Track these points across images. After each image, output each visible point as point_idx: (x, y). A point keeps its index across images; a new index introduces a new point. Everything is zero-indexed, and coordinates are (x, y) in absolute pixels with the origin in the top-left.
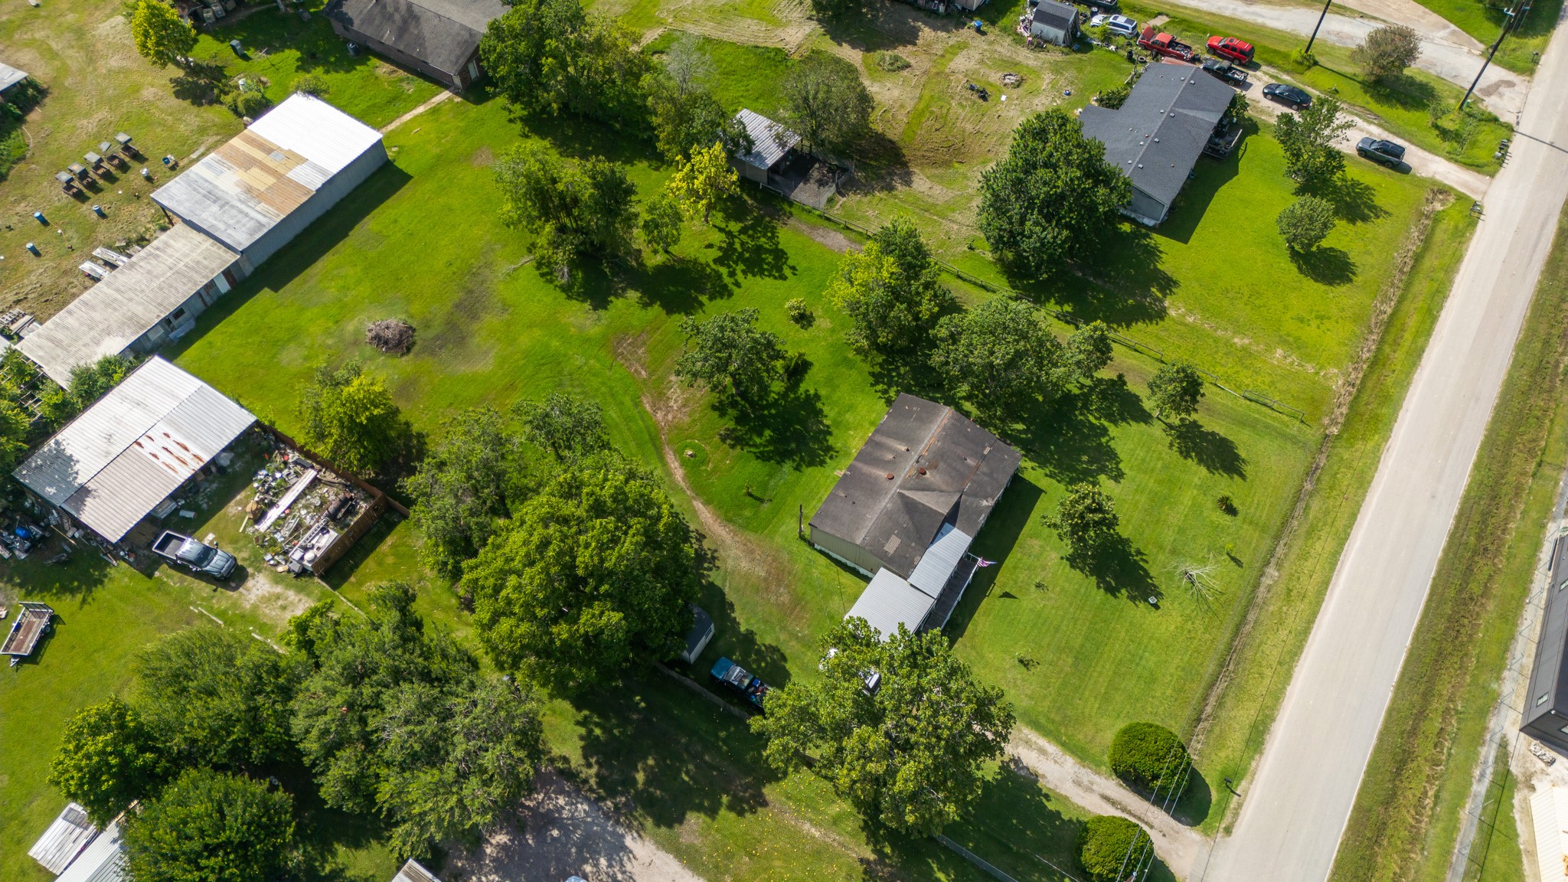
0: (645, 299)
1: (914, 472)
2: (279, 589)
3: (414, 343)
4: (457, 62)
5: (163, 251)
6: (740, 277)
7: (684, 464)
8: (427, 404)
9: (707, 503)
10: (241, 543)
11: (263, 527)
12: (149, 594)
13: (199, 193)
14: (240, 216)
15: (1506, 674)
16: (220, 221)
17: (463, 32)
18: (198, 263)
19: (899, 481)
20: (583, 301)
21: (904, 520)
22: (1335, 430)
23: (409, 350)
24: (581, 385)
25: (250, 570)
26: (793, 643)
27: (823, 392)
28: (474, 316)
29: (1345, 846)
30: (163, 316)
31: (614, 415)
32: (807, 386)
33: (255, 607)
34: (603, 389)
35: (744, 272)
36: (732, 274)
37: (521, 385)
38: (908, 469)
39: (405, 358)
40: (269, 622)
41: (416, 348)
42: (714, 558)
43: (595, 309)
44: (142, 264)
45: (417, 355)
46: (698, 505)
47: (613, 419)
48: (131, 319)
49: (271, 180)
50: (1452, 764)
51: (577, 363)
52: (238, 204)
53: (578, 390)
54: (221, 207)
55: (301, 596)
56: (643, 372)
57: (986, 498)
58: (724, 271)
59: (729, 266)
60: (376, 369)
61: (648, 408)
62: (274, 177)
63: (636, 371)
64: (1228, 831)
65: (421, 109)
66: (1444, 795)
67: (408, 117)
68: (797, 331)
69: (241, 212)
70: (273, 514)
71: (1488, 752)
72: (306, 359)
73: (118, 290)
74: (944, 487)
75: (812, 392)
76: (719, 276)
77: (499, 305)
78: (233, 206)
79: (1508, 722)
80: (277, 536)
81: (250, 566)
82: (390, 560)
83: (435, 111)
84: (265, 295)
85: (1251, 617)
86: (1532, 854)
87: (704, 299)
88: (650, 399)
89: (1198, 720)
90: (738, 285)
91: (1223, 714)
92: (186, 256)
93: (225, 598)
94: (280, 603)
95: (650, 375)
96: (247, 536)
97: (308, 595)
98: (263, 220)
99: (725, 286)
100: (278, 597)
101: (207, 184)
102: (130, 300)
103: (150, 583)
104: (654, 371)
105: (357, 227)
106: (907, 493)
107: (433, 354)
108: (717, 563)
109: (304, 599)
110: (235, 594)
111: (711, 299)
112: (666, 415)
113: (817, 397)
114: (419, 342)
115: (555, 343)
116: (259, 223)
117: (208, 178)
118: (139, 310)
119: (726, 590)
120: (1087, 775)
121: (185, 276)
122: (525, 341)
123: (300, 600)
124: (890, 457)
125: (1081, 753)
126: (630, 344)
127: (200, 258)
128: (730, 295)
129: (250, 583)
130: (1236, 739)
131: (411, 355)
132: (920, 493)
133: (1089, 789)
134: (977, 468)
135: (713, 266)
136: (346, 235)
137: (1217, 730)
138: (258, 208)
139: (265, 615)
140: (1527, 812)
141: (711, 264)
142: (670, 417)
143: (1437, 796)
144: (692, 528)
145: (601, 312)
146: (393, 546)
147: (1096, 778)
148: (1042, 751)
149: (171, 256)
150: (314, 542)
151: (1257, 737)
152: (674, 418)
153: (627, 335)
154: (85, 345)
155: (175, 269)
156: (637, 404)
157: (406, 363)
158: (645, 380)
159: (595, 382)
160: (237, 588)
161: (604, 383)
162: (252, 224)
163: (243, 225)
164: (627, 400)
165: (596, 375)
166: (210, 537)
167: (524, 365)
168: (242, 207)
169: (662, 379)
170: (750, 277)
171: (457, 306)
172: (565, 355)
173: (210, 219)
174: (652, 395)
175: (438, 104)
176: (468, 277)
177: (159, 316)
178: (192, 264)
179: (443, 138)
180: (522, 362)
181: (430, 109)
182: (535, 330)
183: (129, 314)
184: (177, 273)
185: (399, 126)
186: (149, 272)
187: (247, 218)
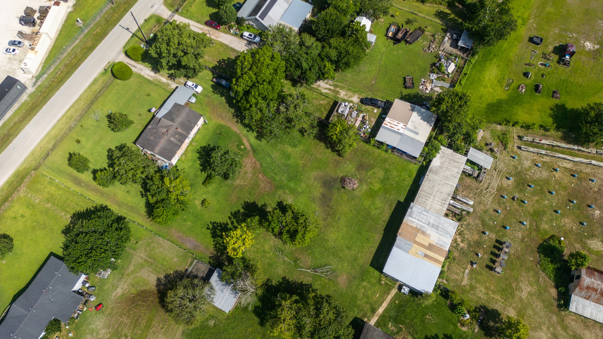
0: (264, 208)
1: (169, 131)
2: (350, 99)
5: (442, 203)
6: (229, 222)
7: (244, 145)
8: (329, 159)
9: (236, 132)
10: (366, 110)
11: (361, 115)
13: (442, 228)
14: (420, 219)
15: (23, 102)
16: (426, 215)
18: (427, 200)
19: (175, 127)
21: (174, 116)
22: (33, 172)
23: (341, 178)
25: (360, 103)
26: (210, 95)
27: (199, 172)
28: (323, 195)
29: (83, 62)
31: (268, 159)
32: (204, 175)
33: (354, 94)
34: (273, 168)
35: (227, 224)
36: (232, 223)
37: (300, 169)
38: (171, 131)
39: (342, 175)
40: (349, 91)
41: (339, 180)
42: (233, 116)
43: (281, 202)
44: (446, 196)
45: (338, 177)
46: (238, 132)
48: (436, 173)
49: (417, 239)
50: (49, 80)
51: (283, 178)
52: (424, 225)
53: (281, 168)
54: (429, 223)
56: (261, 176)
57: (150, 128)
58: (236, 224)
59: (233, 226)
60: (349, 171)
61: (258, 163)
62: (417, 242)
63: (263, 177)
64: (109, 62)
65: (381, 310)
66: (54, 74)
68: (207, 198)
69: (421, 221)
70: (360, 119)
71: (39, 83)
72: (374, 173)
73: (448, 184)
74: (161, 128)
75: (203, 173)
76: (237, 221)
77: (316, 201)
78: (425, 224)
79: (30, 90)
80: (356, 112)
81: (360, 105)
82: (323, 109)
85: (84, 113)
86: (41, 63)
87: (242, 210)
88: (257, 166)
89: (108, 86)
90: (230, 218)
91: (101, 88)
92: (432, 202)
93: (363, 96)
95: (258, 176)
96: (365, 113)
97: (340, 98)
98: (410, 218)
99: (234, 218)
100: (349, 97)
101: (441, 233)
102: (441, 181)
104: (256, 178)
106: (172, 123)
107: (333, 178)
108: (232, 115)
109: (342, 97)
110: (361, 97)
111: (239, 211)
112: (251, 161)
113: (202, 171)
114: (339, 183)
115: (292, 185)
116: (412, 217)
117: (442, 236)
118: (436, 177)
119: (228, 107)
120: (139, 72)
121: (428, 193)
122: (304, 186)
124: (176, 136)
125: (140, 76)
126: (267, 188)
127: (427, 202)
128: (232, 213)
129: (358, 100)
130: (100, 81)
132: (168, 125)
133: (139, 69)
134: (150, 137)
136: (385, 230)
137: (104, 84)
138: (416, 224)
139: (350, 93)
140: (37, 71)
143: (57, 74)
144: (240, 124)
145: (279, 200)
146: (323, 113)
147: (137, 71)
148: (149, 75)
149: (437, 201)
150: (344, 109)
151: (95, 81)
152: (248, 160)
153: (268, 192)
154: (445, 162)
155: (433, 196)
156: (261, 164)
157: (341, 174)
158: (260, 174)
159: (276, 171)
160: (361, 99)
161: (273, 170)
162: (414, 216)
163: (416, 215)
164: (264, 165)
165: (276, 174)
166: (375, 111)
167: (301, 176)
168: (422, 224)
169: (254, 175)
170: (225, 222)
171: (331, 199)
172: (288, 181)
173: (430, 215)
174: (257, 168)
175: (373, 316)
176: (331, 213)
177: (428, 175)
178: (428, 198)
179: (364, 292)
180: (302, 177)
181: (376, 312)
182: (301, 191)
183: (438, 175)
184: (432, 194)
185: (386, 298)
186: (441, 193)
187: (417, 218)
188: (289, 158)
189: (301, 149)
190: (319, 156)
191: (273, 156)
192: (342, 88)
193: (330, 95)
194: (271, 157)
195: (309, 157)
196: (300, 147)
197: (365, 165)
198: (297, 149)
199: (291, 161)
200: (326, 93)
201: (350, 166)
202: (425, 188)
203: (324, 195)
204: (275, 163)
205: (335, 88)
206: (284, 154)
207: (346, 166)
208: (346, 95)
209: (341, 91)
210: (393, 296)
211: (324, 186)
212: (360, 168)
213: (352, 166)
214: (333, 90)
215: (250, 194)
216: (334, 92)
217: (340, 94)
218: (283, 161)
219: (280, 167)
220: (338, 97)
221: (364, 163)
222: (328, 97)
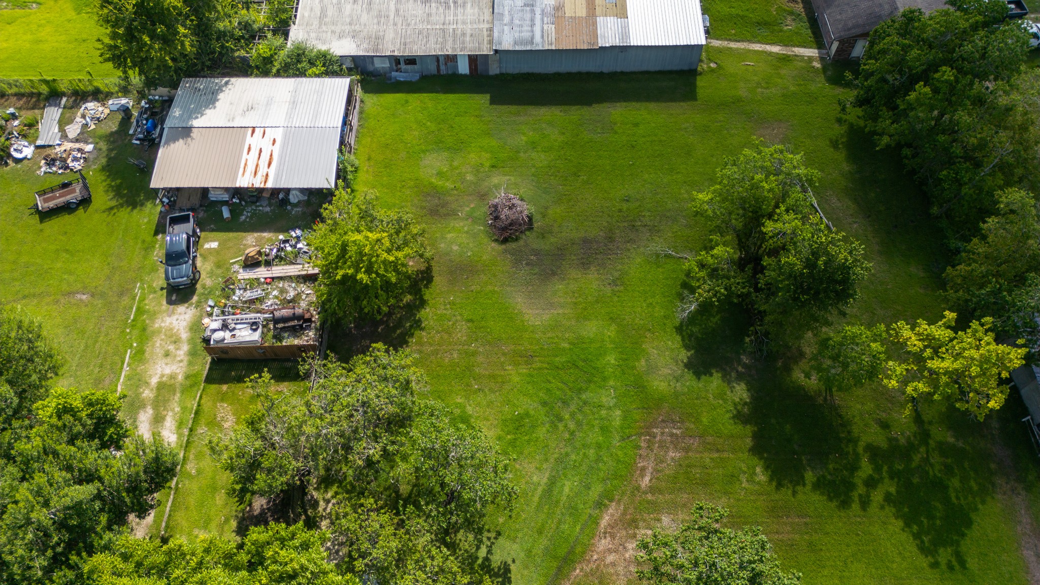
0: (747, 410)
2: (184, 335)
3: (517, 239)
4: (849, 29)
6: (877, 496)
8: (458, 301)
10: (219, 271)
11: (245, 275)
12: (139, 245)
14: (528, 22)
17: (886, 7)
18: (464, 34)
20: (687, 348)
23: (505, 241)
24: (579, 424)
25: (194, 299)
28: (585, 264)
30: (396, 54)
31: (567, 490)
33: (158, 332)
34: (592, 452)
35: (888, 498)
36: (871, 483)
37: (539, 365)
39: (493, 244)
40: (147, 355)
41: (513, 245)
43: (688, 366)
45: (506, 251)
47: (561, 492)
48: (377, 38)
49: (582, 12)
51: (604, 399)
52: (538, 13)
53: (572, 426)
55: (186, 359)
56: (647, 479)
58: (866, 469)
59: (878, 469)
60: (467, 232)
61: (605, 521)
62: (588, 12)
63: (643, 469)
65: (775, 49)
67: (757, 47)
69: (532, 20)
72: (440, 174)
73: (397, 10)
76: (854, 468)
77: (616, 274)
78: (533, 12)
80: (238, 292)
81: (201, 295)
83: (785, 59)
84: (481, 100)
88: (617, 516)
90: (865, 503)
92: (464, 23)
93: (157, 301)
94: (171, 347)
95: (652, 490)
96: (228, 270)
97: (190, 363)
98: (538, 38)
100: (176, 341)
102: (395, 24)
103: (149, 239)
104: (660, 492)
105: (605, 105)
107: (517, 262)
109: (184, 364)
110: (164, 307)
112: (610, 551)
114: (521, 242)
116: (533, 38)
118: (390, 35)
121: (444, 37)
122: (591, 329)
123: (181, 361)
126: (672, 435)
127: (469, 32)
128: (845, 504)
129: (181, 309)
131: (503, 246)
135: (860, 450)
136: (589, 104)
138: (545, 27)
139: (153, 346)
141: (862, 444)
142: (610, 558)
145: (689, 376)
149: (455, 15)
150: (238, 326)
152: (613, 564)
153: (682, 422)
154: (333, 32)
155: (445, 27)
156: (600, 505)
157: (490, 250)
158: (638, 488)
159: (595, 436)
160: (170, 302)
161: (599, 446)
162: (526, 35)
163: (520, 32)
164: (597, 490)
165: (604, 430)
166: (214, 245)
167: (564, 349)
168: (538, 17)
169: (655, 508)
170: (890, 510)
171: (585, 241)
172: (605, 379)
173: (506, 8)
174: (624, 514)
175: (796, 56)
176: (626, 224)
177: (394, 51)
178: (459, 32)
179: (762, 87)
180: (566, 345)
181: (784, 54)
182: (613, 327)
183: (381, 34)
184: (443, 30)
185: (741, 49)
186: (429, 15)
187: (529, 28)
188: (521, 418)
189: (467, 398)
190: (461, 332)
191: (545, 480)
192: (138, 380)
193: (184, 409)
194: (552, 482)
195: (480, 359)
196: (458, 406)
197: (424, 204)
198: (469, 410)
199: (527, 404)
200: (180, 425)
201: (449, 236)
202: (433, 46)
203: (583, 264)
204: (567, 455)
205: (143, 406)
206: (513, 443)
207: (455, 248)
208: (167, 354)
209: (154, 381)
210: (726, 42)
211: (554, 274)
212: (442, 211)
213: (449, 232)
214: (156, 407)
215: (733, 478)
216: (166, 402)
217: (172, 377)
218: (542, 432)
219: (572, 433)
220: (187, 377)
221: (422, 208)
222: (197, 413)
